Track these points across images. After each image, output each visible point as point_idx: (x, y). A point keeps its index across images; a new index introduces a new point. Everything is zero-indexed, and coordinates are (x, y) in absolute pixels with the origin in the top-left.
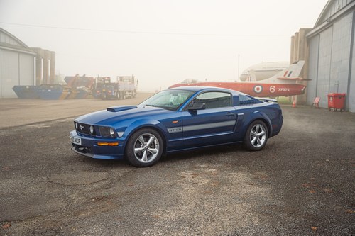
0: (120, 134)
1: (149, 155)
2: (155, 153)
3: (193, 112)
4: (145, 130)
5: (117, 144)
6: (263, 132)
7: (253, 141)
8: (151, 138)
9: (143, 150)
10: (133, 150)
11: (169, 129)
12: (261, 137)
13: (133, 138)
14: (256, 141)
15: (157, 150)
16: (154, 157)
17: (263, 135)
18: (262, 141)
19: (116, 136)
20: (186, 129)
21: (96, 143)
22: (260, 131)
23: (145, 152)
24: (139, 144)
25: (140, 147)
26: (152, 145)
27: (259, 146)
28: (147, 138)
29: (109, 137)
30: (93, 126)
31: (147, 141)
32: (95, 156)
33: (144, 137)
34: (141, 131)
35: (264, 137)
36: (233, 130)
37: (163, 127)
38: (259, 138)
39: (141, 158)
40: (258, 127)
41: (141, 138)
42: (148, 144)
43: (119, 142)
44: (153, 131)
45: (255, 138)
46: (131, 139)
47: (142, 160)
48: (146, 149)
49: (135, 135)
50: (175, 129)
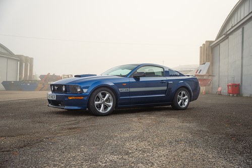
0: (85, 91)
1: (105, 107)
2: (110, 106)
3: (137, 78)
4: (103, 88)
5: (82, 98)
6: (186, 97)
7: (179, 103)
8: (107, 95)
9: (101, 104)
10: (94, 103)
11: (120, 89)
12: (185, 100)
14: (181, 103)
15: (111, 104)
16: (109, 109)
17: (186, 99)
18: (186, 103)
19: (82, 91)
20: (132, 90)
21: (67, 97)
22: (184, 96)
23: (102, 105)
24: (98, 99)
25: (99, 101)
26: (108, 100)
27: (183, 106)
28: (104, 95)
29: (77, 93)
30: (65, 85)
31: (104, 97)
32: (66, 107)
33: (102, 94)
34: (100, 89)
35: (187, 100)
36: (165, 94)
37: (116, 88)
38: (184, 101)
39: (100, 109)
40: (182, 92)
41: (100, 95)
42: (105, 99)
43: (84, 96)
44: (109, 90)
45: (181, 101)
46: (93, 95)
47: (101, 111)
48: (103, 103)
49: (96, 91)
50: (124, 89)
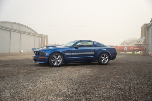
0: (47, 54)
1: (58, 63)
3: (76, 48)
4: (56, 53)
5: (45, 58)
8: (59, 56)
11: (66, 54)
13: (52, 56)
14: (104, 61)
15: (61, 61)
16: (60, 63)
19: (45, 55)
20: (73, 54)
21: (39, 57)
22: (106, 57)
24: (54, 58)
25: (54, 60)
26: (59, 59)
29: (43, 55)
31: (57, 58)
32: (38, 62)
33: (56, 56)
36: (93, 56)
37: (63, 53)
38: (105, 59)
39: (55, 63)
40: (104, 55)
49: (52, 55)
50: (68, 53)
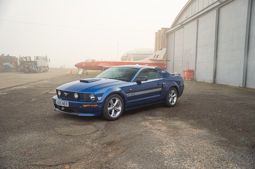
0: (99, 98)
1: (116, 112)
2: (119, 111)
3: (139, 83)
4: (114, 95)
5: (97, 105)
6: (175, 95)
7: (170, 101)
8: (117, 101)
9: (112, 109)
11: (127, 94)
12: (174, 98)
13: (107, 101)
15: (120, 108)
16: (118, 113)
18: (175, 101)
19: (96, 99)
20: (137, 94)
21: (82, 105)
22: (173, 94)
23: (113, 111)
24: (110, 105)
25: (110, 107)
26: (117, 106)
27: (173, 104)
28: (114, 101)
32: (80, 115)
34: (112, 96)
35: (175, 98)
36: (160, 94)
39: (111, 114)
40: (172, 92)
41: (112, 101)
42: (115, 104)
43: (99, 104)
44: (118, 96)
45: (171, 99)
46: (106, 103)
47: (112, 116)
48: (114, 108)
50: (130, 94)
